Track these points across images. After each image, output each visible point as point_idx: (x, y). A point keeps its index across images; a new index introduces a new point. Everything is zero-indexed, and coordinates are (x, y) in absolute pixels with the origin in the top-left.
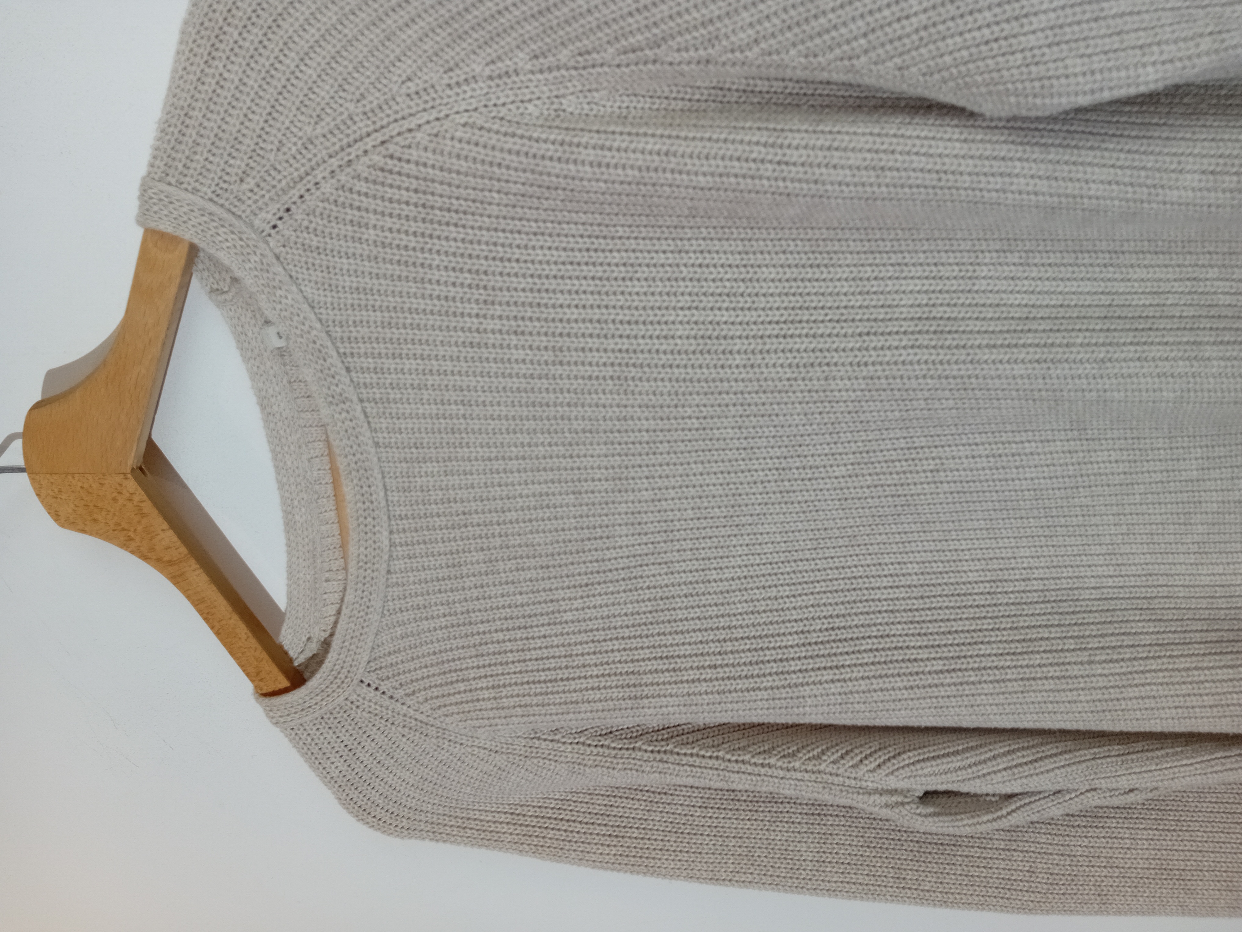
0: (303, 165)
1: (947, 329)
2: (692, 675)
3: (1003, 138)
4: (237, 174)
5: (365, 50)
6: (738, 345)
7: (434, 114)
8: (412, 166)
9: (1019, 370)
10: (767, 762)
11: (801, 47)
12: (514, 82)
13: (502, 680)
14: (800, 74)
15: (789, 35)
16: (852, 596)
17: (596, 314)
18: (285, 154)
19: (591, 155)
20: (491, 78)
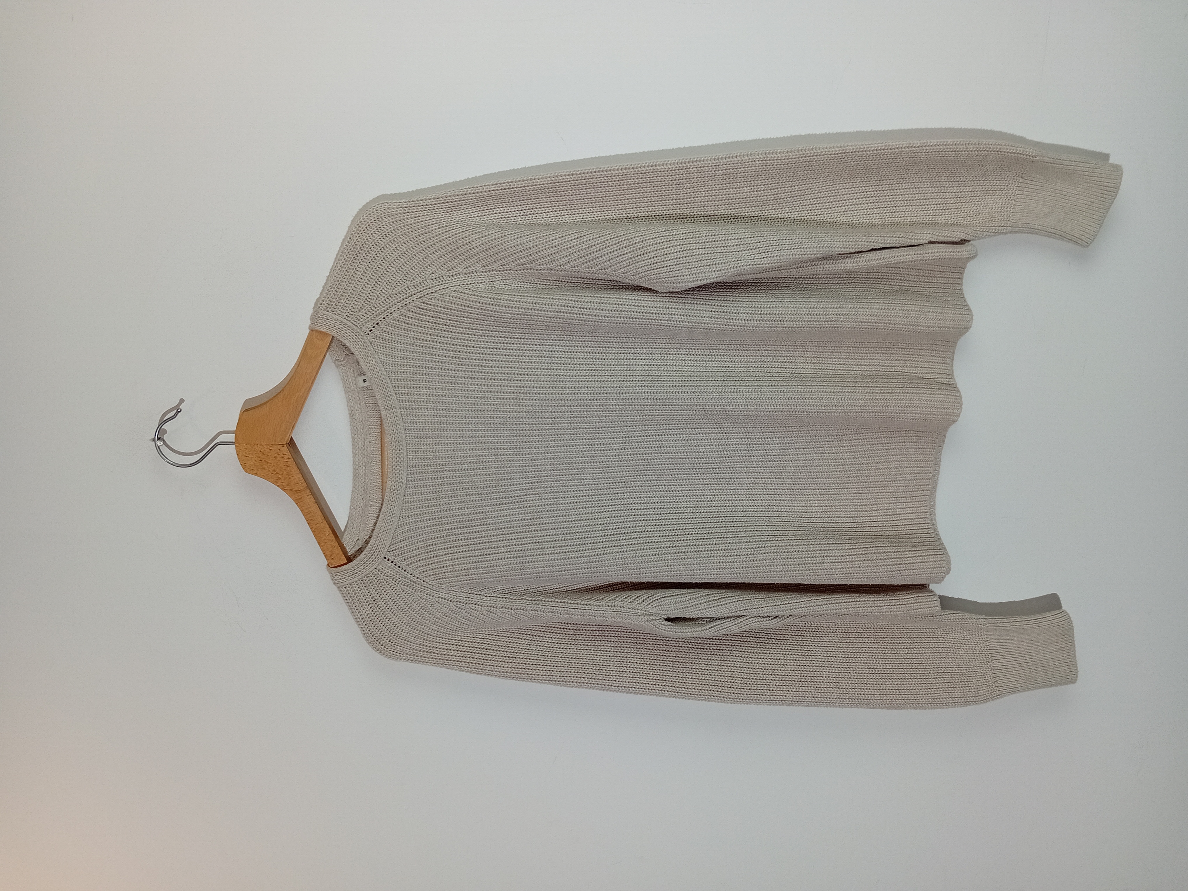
0: (386, 305)
1: (656, 380)
2: (551, 551)
3: (667, 300)
4: (358, 308)
5: (416, 261)
6: (568, 385)
7: (442, 287)
8: (432, 307)
9: (686, 396)
10: (589, 603)
11: (586, 265)
12: (475, 276)
13: (457, 556)
14: (588, 275)
15: (581, 260)
16: (627, 513)
17: (507, 370)
18: (379, 301)
19: (505, 303)
20: (466, 274)
